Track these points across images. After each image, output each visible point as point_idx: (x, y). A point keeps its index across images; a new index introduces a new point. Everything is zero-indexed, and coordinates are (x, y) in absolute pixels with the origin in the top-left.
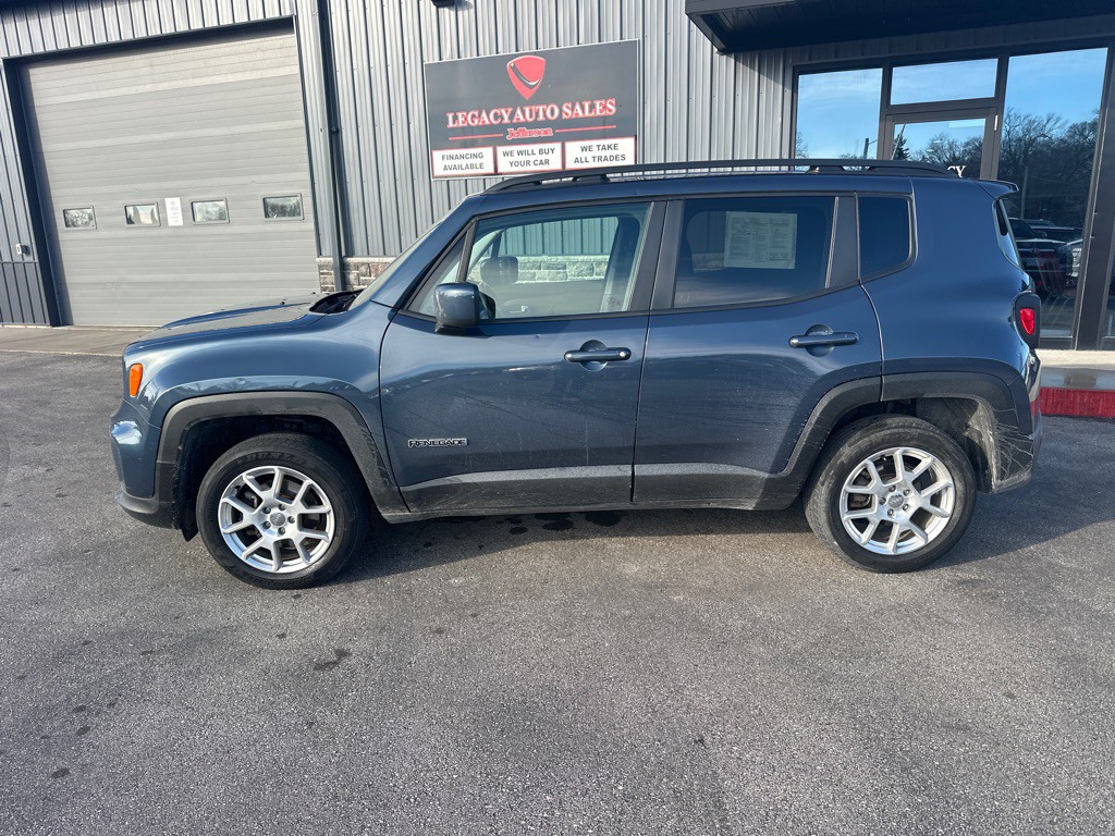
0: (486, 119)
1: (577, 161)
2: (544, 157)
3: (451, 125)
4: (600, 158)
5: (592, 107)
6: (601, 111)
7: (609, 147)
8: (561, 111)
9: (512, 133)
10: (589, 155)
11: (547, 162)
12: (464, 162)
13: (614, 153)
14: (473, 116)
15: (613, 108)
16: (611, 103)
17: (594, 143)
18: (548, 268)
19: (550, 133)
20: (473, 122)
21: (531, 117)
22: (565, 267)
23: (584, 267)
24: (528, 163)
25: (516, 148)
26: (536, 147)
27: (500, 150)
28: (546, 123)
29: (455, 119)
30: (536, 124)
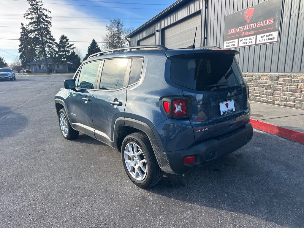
0: (237, 31)
1: (260, 41)
2: (251, 41)
3: (229, 33)
4: (266, 39)
5: (266, 22)
6: (268, 23)
7: (270, 35)
8: (257, 25)
9: (244, 34)
10: (263, 38)
11: (251, 42)
12: (231, 44)
13: (271, 37)
14: (234, 30)
15: (272, 21)
16: (272, 20)
17: (265, 34)
18: (247, 77)
19: (253, 32)
20: (234, 32)
21: (248, 28)
22: (252, 76)
23: (257, 77)
24: (246, 43)
25: (243, 39)
26: (249, 38)
27: (240, 39)
28: (253, 29)
29: (230, 31)
30: (250, 30)
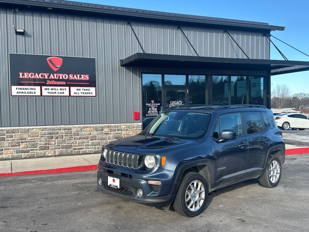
0: (37, 76)
1: (75, 93)
2: (62, 91)
3: (21, 77)
4: (83, 93)
5: (80, 77)
6: (83, 78)
7: (87, 90)
8: (69, 77)
9: (49, 82)
10: (79, 92)
11: (63, 93)
12: (26, 91)
13: (89, 92)
14: (32, 75)
15: (88, 78)
16: (87, 76)
17: (81, 88)
18: (64, 130)
19: (64, 83)
20: (32, 77)
21: (57, 77)
22: (71, 129)
23: (80, 129)
24: (55, 93)
25: (50, 88)
26: (59, 88)
27: (43, 88)
28: (63, 80)
29: (23, 75)
30: (59, 80)
